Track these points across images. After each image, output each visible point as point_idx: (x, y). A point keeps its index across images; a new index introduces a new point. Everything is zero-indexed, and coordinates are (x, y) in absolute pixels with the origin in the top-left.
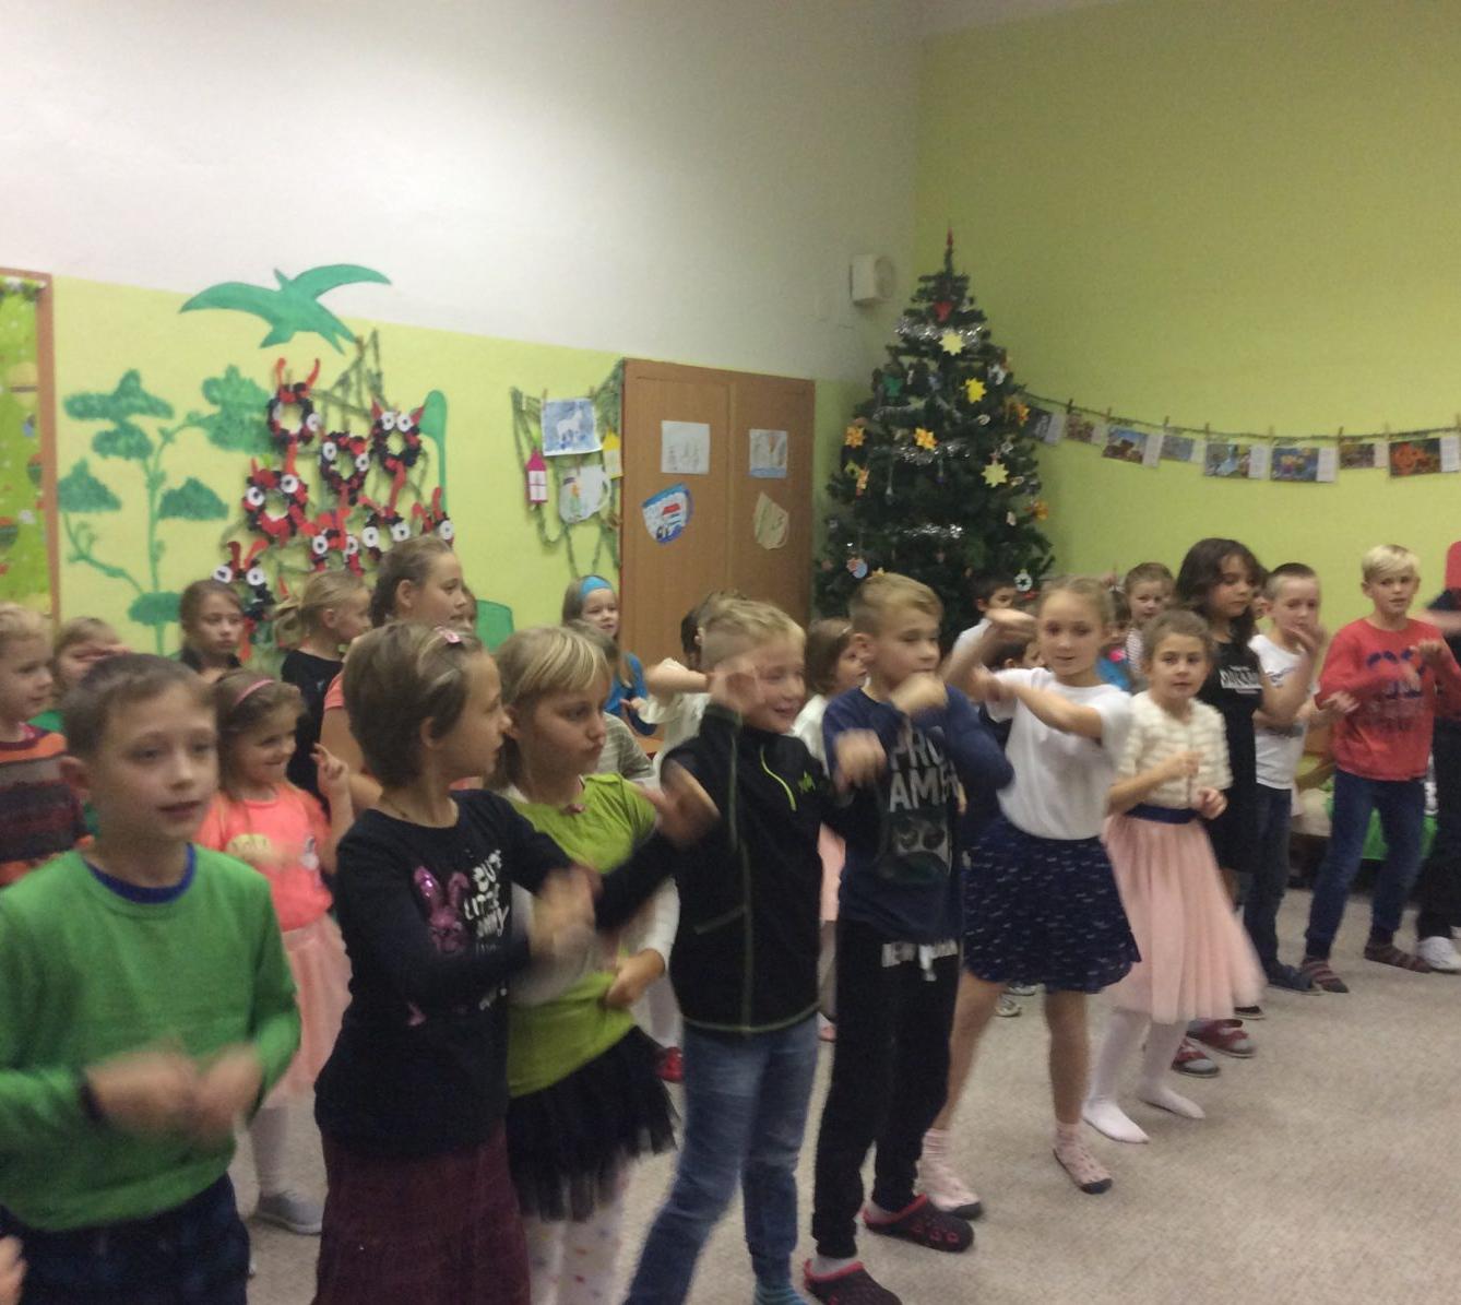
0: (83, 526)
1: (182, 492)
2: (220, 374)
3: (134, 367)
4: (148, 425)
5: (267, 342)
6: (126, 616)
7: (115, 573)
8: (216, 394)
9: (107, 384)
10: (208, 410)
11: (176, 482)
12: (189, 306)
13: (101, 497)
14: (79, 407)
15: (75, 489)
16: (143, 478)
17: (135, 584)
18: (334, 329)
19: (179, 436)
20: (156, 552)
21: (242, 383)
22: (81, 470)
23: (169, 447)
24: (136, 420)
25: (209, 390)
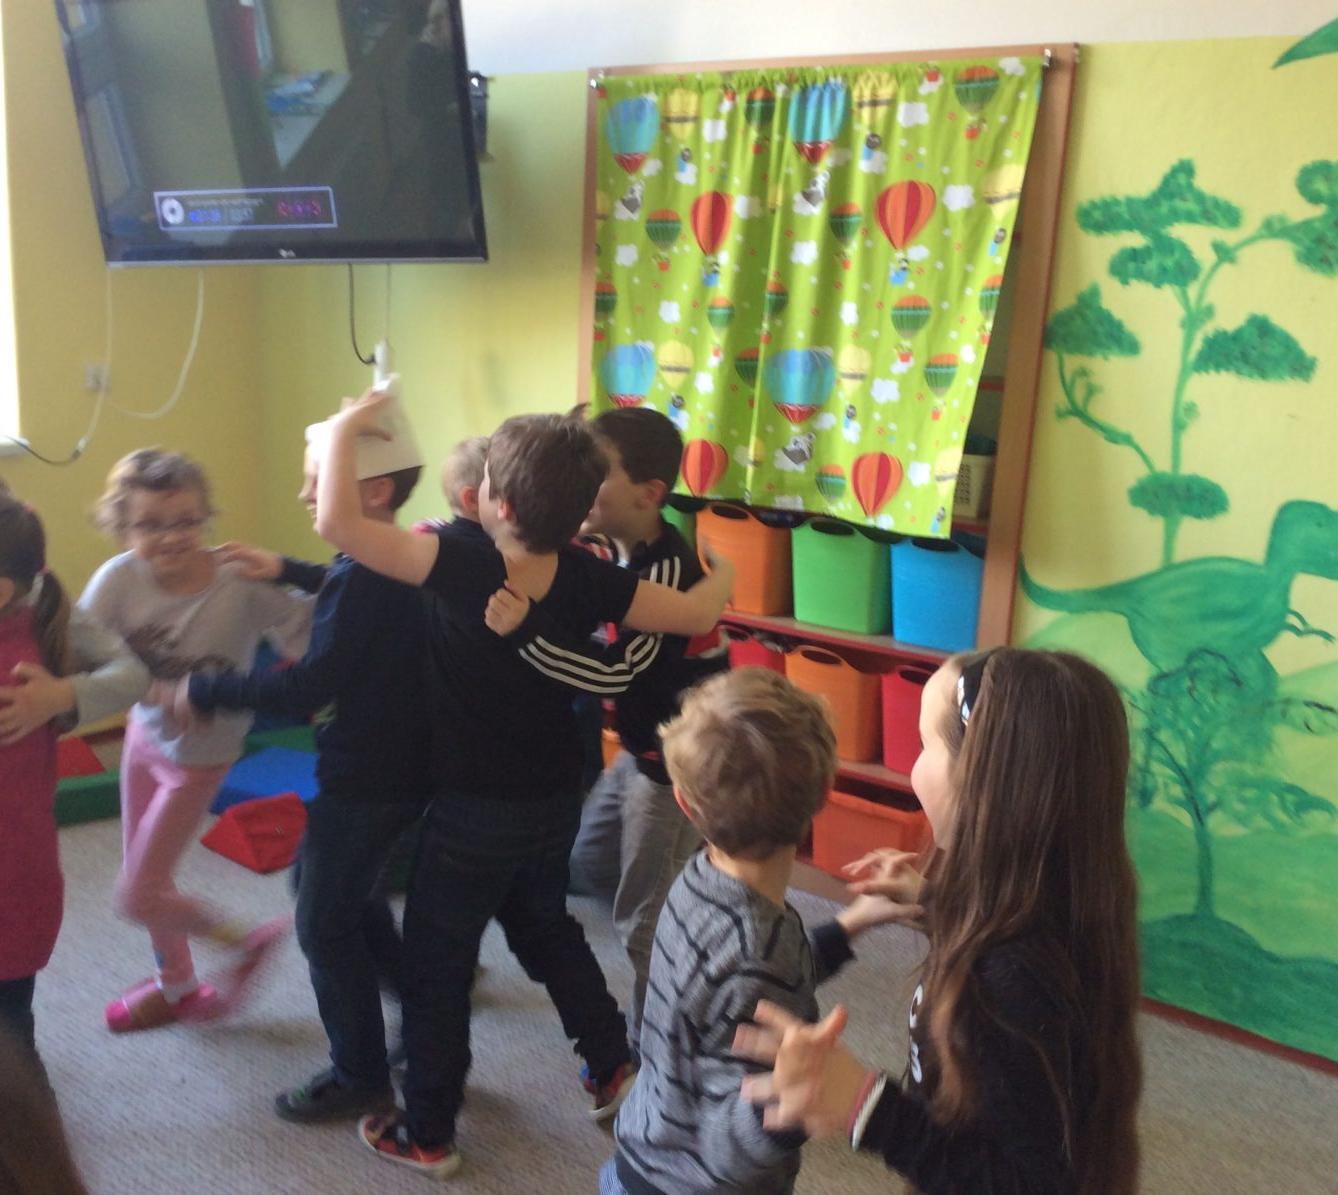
0: (1083, 372)
1: (1236, 337)
3: (1186, 156)
4: (1196, 238)
6: (1125, 498)
7: (1118, 437)
8: (1321, 186)
9: (1144, 182)
10: (1302, 211)
11: (1230, 319)
12: (1291, 55)
13: (1116, 338)
14: (1097, 215)
15: (1076, 325)
16: (1180, 312)
17: (1145, 458)
19: (1245, 255)
20: (1182, 418)
22: (1088, 301)
23: (1226, 267)
24: (1180, 231)
25: (1309, 180)
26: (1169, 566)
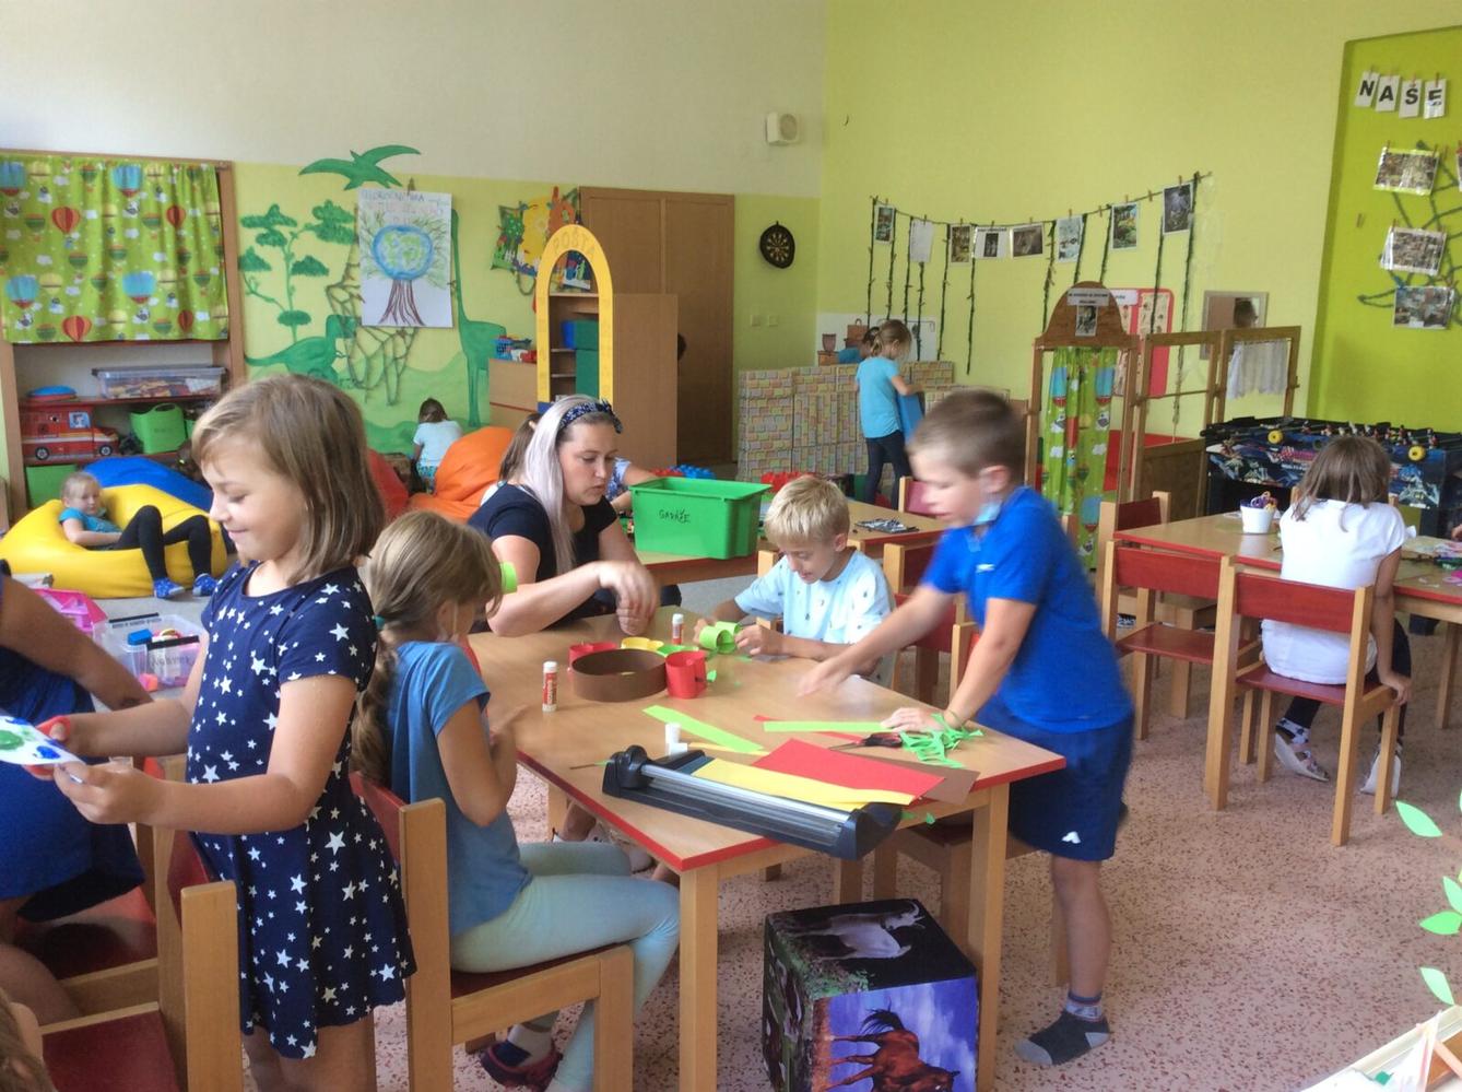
0: (253, 278)
1: (303, 263)
2: (323, 205)
3: (276, 202)
4: (284, 230)
5: (348, 187)
6: (275, 320)
7: (268, 300)
8: (320, 214)
9: (262, 211)
10: (316, 222)
11: (300, 257)
12: (304, 172)
13: (261, 265)
14: (248, 222)
15: (248, 261)
16: (282, 255)
17: (281, 307)
18: (386, 180)
19: (300, 236)
20: (291, 291)
21: (335, 208)
22: (251, 251)
23: (295, 240)
24: (277, 228)
25: (316, 211)
26: (296, 343)
